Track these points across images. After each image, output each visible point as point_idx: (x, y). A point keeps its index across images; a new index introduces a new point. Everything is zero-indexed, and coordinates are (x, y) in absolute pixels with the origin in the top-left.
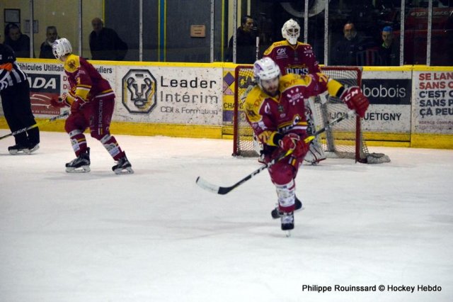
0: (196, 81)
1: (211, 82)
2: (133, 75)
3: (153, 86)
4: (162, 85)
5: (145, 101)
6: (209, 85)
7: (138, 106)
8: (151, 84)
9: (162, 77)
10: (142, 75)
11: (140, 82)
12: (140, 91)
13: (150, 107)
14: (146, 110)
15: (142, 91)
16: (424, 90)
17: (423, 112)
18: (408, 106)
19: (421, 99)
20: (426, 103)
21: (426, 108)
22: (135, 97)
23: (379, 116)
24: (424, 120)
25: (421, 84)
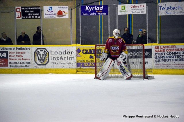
0: (65, 52)
1: (71, 52)
2: (39, 50)
3: (47, 54)
4: (51, 54)
5: (44, 60)
6: (70, 53)
7: (41, 62)
8: (46, 54)
9: (51, 51)
10: (43, 50)
11: (42, 53)
12: (42, 56)
13: (46, 62)
14: (45, 64)
15: (43, 56)
16: (157, 53)
17: (157, 61)
18: (151, 59)
19: (156, 56)
20: (158, 57)
21: (158, 59)
22: (40, 59)
23: (140, 63)
24: (157, 64)
25: (156, 50)
